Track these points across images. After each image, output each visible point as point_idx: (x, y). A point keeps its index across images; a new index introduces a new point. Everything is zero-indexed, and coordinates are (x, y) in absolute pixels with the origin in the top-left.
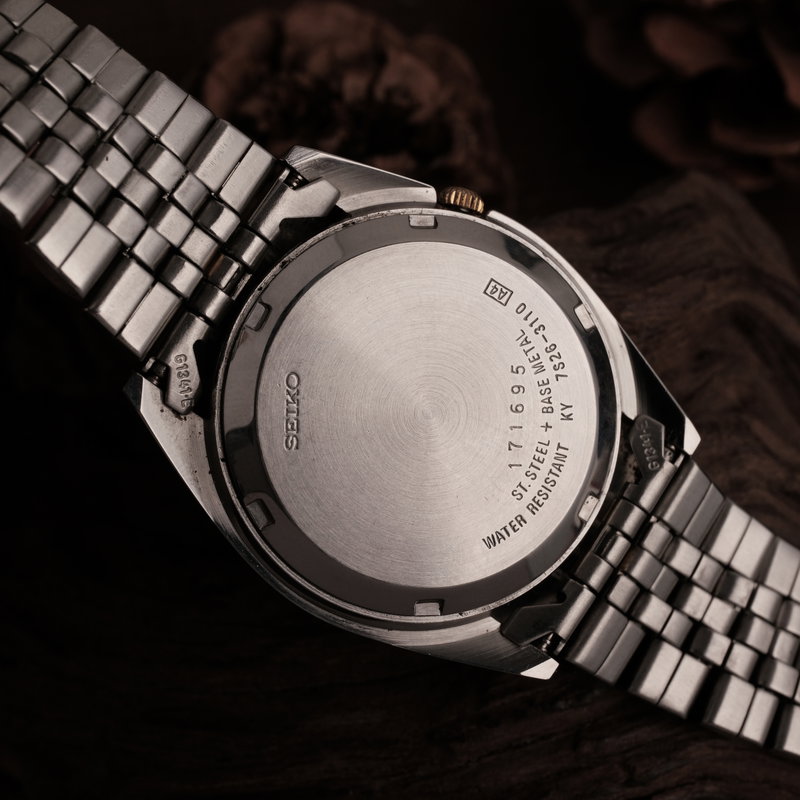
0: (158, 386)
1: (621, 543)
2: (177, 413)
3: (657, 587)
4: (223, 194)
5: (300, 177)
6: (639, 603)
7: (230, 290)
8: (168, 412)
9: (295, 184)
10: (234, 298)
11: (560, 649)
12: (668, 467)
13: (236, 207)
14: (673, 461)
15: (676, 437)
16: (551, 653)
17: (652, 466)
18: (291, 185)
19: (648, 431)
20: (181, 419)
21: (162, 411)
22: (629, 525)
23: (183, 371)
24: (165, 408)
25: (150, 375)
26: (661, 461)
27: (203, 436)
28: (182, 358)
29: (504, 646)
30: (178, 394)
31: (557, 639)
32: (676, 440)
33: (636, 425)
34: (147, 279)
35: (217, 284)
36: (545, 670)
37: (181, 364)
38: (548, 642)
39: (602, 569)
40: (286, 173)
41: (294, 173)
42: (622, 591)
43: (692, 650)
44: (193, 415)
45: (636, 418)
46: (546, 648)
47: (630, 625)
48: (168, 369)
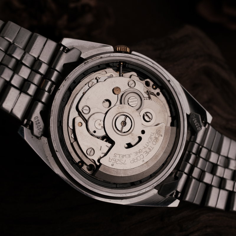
0: (29, 129)
1: (193, 157)
2: (37, 137)
3: (207, 169)
4: (40, 58)
5: (67, 48)
6: (202, 175)
7: (49, 91)
8: (34, 138)
9: (65, 51)
10: (51, 94)
11: (179, 196)
12: (203, 128)
13: (46, 62)
14: (205, 126)
15: (204, 118)
16: (176, 197)
17: (199, 129)
18: (64, 52)
19: (195, 118)
20: (39, 139)
21: (32, 137)
22: (194, 150)
23: (37, 122)
24: (33, 136)
25: (26, 126)
26: (201, 127)
27: (47, 144)
28: (37, 118)
29: (161, 198)
30: (37, 130)
31: (177, 192)
32: (204, 119)
33: (191, 117)
34: (18, 92)
35: (45, 90)
36: (176, 204)
37: (37, 120)
38: (175, 194)
39: (188, 166)
40: (62, 48)
41: (65, 47)
42: (196, 173)
43: (222, 187)
44: (43, 137)
45: (190, 114)
46: (175, 196)
47: (201, 184)
48: (32, 122)
